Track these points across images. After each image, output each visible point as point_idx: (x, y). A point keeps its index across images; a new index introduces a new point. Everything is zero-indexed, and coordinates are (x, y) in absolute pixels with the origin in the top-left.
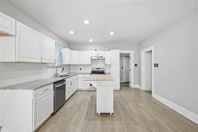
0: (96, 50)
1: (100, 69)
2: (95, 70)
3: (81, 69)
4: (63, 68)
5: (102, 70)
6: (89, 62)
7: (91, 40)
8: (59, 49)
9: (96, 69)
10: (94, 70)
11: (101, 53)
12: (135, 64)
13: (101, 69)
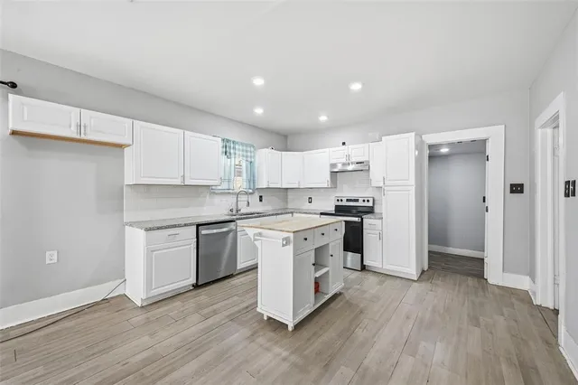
0: (344, 144)
1: (357, 200)
2: (345, 203)
3: (310, 200)
4: (261, 197)
5: (366, 204)
6: (323, 179)
7: (323, 118)
8: (245, 153)
9: (347, 200)
10: (340, 203)
11: (357, 152)
12: (512, 186)
13: (361, 200)
